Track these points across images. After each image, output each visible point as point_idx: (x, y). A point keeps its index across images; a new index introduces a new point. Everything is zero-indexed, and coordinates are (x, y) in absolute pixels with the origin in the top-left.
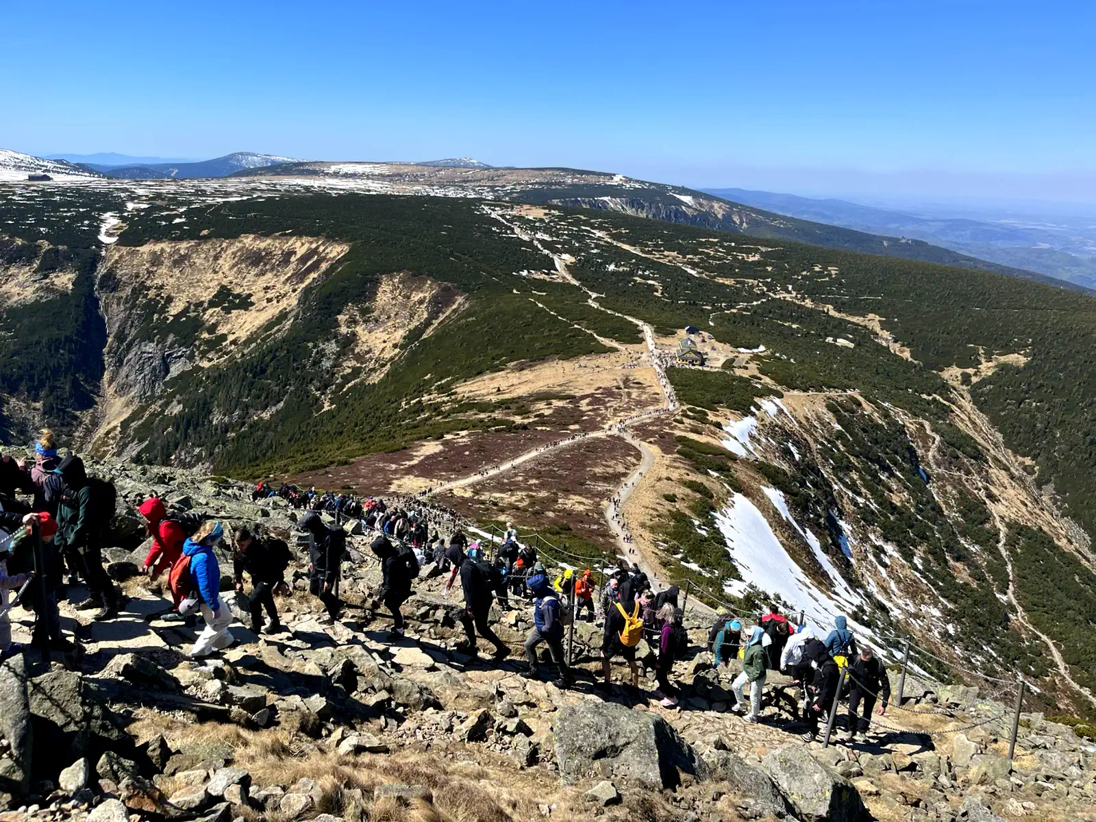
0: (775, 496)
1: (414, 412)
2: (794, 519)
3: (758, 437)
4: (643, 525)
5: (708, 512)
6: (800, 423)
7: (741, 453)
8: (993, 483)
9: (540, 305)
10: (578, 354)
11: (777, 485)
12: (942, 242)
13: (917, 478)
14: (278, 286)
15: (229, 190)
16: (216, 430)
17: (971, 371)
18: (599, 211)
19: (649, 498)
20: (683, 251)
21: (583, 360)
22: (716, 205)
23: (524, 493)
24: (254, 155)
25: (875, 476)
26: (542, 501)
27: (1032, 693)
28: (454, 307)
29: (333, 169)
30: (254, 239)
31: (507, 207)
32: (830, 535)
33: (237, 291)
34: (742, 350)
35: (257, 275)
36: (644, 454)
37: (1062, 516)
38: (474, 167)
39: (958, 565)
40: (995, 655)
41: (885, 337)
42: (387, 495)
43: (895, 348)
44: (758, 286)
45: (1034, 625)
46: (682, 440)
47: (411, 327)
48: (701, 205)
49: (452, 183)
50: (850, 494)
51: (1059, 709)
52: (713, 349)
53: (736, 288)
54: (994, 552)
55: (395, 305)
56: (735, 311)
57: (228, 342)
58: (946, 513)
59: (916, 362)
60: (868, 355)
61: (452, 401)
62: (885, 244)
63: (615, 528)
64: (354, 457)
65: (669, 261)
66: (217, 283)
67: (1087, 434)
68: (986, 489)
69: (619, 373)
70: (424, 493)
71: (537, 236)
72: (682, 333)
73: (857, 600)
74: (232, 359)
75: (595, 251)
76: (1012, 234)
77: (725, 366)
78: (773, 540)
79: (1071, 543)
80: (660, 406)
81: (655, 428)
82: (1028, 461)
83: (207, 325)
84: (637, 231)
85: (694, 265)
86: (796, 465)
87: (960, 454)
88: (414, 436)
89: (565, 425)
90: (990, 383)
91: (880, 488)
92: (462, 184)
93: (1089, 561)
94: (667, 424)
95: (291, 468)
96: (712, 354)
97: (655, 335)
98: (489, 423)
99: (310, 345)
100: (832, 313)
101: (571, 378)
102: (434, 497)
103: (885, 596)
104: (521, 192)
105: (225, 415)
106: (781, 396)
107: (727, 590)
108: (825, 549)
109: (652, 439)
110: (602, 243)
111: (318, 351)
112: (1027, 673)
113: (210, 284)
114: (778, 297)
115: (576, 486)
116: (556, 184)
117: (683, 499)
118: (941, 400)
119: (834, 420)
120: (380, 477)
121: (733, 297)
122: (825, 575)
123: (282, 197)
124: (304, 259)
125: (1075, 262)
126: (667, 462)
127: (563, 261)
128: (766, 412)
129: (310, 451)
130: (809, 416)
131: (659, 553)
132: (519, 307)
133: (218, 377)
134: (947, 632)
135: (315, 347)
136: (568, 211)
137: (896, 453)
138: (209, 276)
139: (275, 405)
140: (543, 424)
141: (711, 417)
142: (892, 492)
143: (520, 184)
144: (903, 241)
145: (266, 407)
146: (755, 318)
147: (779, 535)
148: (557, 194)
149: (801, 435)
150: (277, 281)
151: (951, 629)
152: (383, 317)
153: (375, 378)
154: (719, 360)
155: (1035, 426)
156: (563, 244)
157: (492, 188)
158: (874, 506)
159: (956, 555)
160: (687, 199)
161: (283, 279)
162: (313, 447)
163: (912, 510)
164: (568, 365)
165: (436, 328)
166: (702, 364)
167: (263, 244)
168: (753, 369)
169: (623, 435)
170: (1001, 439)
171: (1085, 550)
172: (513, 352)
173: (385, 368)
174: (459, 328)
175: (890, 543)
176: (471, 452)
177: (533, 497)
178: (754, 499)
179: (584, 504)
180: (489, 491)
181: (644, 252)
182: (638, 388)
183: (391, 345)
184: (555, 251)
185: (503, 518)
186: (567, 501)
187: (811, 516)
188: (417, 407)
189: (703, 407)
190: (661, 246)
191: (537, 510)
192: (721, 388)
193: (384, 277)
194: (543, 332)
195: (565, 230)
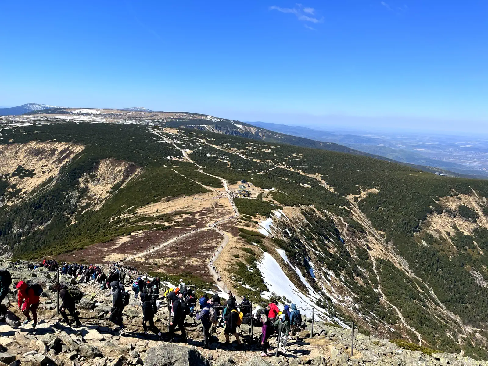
0: (282, 253)
1: (117, 223)
2: (290, 262)
3: (273, 227)
4: (225, 270)
5: (253, 262)
6: (290, 220)
7: (267, 234)
8: (369, 242)
9: (176, 172)
10: (194, 193)
11: (282, 247)
12: (343, 144)
13: (339, 242)
14: (49, 165)
15: (24, 120)
16: (15, 236)
17: (357, 196)
18: (202, 131)
19: (227, 257)
20: (239, 148)
21: (197, 196)
22: (252, 129)
23: (170, 258)
24: (37, 105)
25: (322, 242)
26: (179, 261)
27: (391, 332)
28: (136, 173)
29: (77, 111)
30: (36, 144)
31: (160, 129)
32: (305, 269)
33: (27, 168)
34: (265, 190)
35: (37, 160)
36: (225, 237)
37: (397, 255)
38: (144, 111)
39: (358, 278)
40: (375, 316)
41: (323, 183)
42: (103, 263)
43: (327, 187)
44: (271, 162)
45: (390, 301)
46: (241, 230)
47: (115, 183)
48: (246, 129)
49: (134, 118)
50: (313, 250)
51: (403, 337)
52: (253, 189)
53: (262, 163)
54: (372, 271)
55: (107, 173)
56: (261, 173)
57: (22, 193)
58: (352, 256)
59: (336, 193)
60: (317, 191)
61: (135, 217)
62: (321, 145)
63: (212, 271)
64: (86, 246)
65: (233, 152)
66: (16, 164)
67: (403, 220)
68: (367, 245)
69: (213, 201)
70: (121, 261)
72: (240, 183)
73: (318, 297)
74: (24, 201)
75: (200, 148)
76: (369, 140)
77: (258, 197)
78: (281, 273)
79: (401, 266)
80: (231, 215)
81: (229, 225)
82: (382, 232)
83: (11, 185)
84: (219, 140)
85: (243, 154)
86: (290, 238)
87: (355, 230)
88: (117, 234)
89: (188, 226)
90: (365, 201)
91: (325, 247)
92: (139, 118)
93: (409, 273)
94: (234, 223)
95: (54, 253)
96: (253, 192)
97: (228, 184)
98: (153, 227)
99: (65, 193)
100: (301, 173)
101: (191, 204)
102: (126, 262)
103: (330, 294)
104: (167, 122)
105: (20, 228)
106: (282, 209)
107: (263, 297)
108: (304, 275)
109: (228, 230)
110: (203, 144)
111: (69, 196)
112: (389, 323)
113: (13, 165)
114: (279, 167)
115: (194, 254)
116: (182, 119)
117: (242, 256)
118: (347, 208)
119: (305, 218)
120: (99, 255)
121: (260, 167)
122: (304, 286)
123: (51, 124)
124: (62, 153)
125: (394, 151)
126: (235, 240)
127: (186, 152)
128: (276, 216)
129: (64, 244)
130: (294, 217)
131: (232, 282)
132: (166, 173)
133: (17, 210)
134: (355, 307)
135: (67, 194)
136: (188, 131)
137: (330, 231)
138: (13, 161)
139: (46, 222)
140: (178, 226)
141: (253, 219)
142: (330, 248)
143: (166, 119)
144: (328, 143)
145: (42, 223)
146: (270, 176)
147: (283, 269)
148: (183, 123)
149: (291, 225)
150: (49, 163)
151: (357, 306)
152: (102, 179)
153: (98, 208)
154: (255, 194)
155: (383, 218)
156: (186, 145)
157: (153, 121)
158: (323, 255)
159: (357, 274)
160: (240, 126)
161: (51, 162)
162: (66, 242)
163: (339, 256)
164: (189, 198)
165: (127, 183)
166: (249, 196)
167: (41, 146)
168: (270, 198)
169: (216, 229)
170: (371, 224)
171: (407, 268)
172: (164, 193)
173: (102, 203)
174: (138, 183)
175: (330, 270)
176: (144, 240)
177: (174, 260)
178: (273, 255)
179: (198, 261)
180: (153, 258)
181: (222, 148)
182: (221, 208)
183: (106, 192)
184: (183, 148)
185: (159, 271)
186: (190, 261)
187: (297, 260)
188: (118, 221)
189: (249, 215)
190: (229, 146)
191: (176, 266)
192: (257, 206)
193: (102, 161)
194: (178, 184)
195: (187, 139)
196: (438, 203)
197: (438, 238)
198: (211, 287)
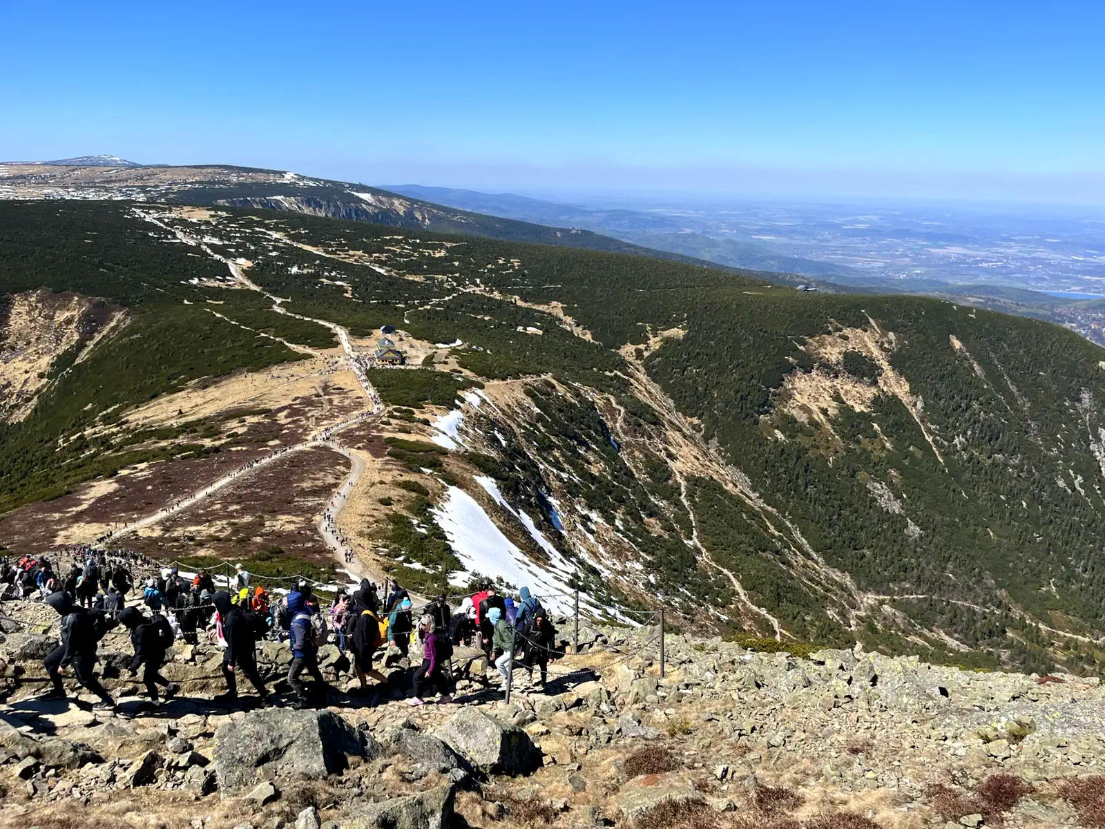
0: (488, 484)
1: (76, 450)
2: (508, 502)
3: (465, 428)
4: (361, 534)
5: (425, 510)
6: (502, 411)
7: (451, 446)
8: (671, 444)
9: (218, 315)
10: (269, 363)
11: (488, 472)
12: (607, 231)
13: (610, 448)
17: (642, 346)
18: (272, 211)
19: (363, 506)
20: (368, 250)
21: (276, 370)
22: (396, 202)
23: (225, 522)
25: (574, 451)
26: (248, 526)
27: (722, 621)
28: (113, 324)
31: (164, 210)
32: (542, 512)
34: (440, 345)
36: (353, 460)
37: (727, 465)
38: (117, 166)
39: (652, 521)
40: (689, 594)
41: (568, 322)
42: (52, 550)
43: (578, 331)
44: (447, 281)
45: (717, 562)
46: (391, 441)
47: (60, 351)
48: (381, 202)
49: (91, 184)
50: (555, 471)
51: (744, 630)
52: (412, 346)
53: (427, 285)
54: (678, 504)
55: (35, 328)
58: (637, 476)
59: (597, 343)
61: (124, 431)
62: (559, 235)
63: (331, 541)
64: (4, 512)
65: (356, 261)
67: (737, 392)
68: (666, 449)
69: (316, 381)
70: (101, 540)
71: (205, 240)
72: (378, 333)
73: (571, 569)
75: (274, 254)
76: (661, 221)
77: (425, 362)
78: (490, 526)
79: (736, 486)
80: (365, 410)
81: (362, 433)
82: (695, 421)
84: (318, 231)
85: (382, 264)
86: (503, 451)
87: (641, 421)
89: (263, 442)
90: (658, 356)
91: (580, 461)
92: (105, 184)
93: (751, 500)
94: (373, 428)
96: (411, 352)
97: (350, 337)
98: (174, 451)
100: (519, 303)
101: (263, 390)
102: (114, 543)
103: (595, 560)
104: (179, 192)
106: (482, 387)
107: (452, 583)
108: (539, 526)
109: (360, 445)
110: (281, 245)
112: (716, 605)
114: (468, 291)
115: (284, 505)
116: (219, 183)
117: (399, 501)
118: (622, 375)
119: (533, 404)
120: (41, 531)
121: (425, 293)
122: (541, 550)
125: (714, 244)
126: (379, 466)
127: (238, 266)
128: (470, 404)
130: (510, 403)
131: (380, 559)
132: (193, 319)
134: (649, 582)
136: (236, 213)
137: (590, 427)
140: (238, 444)
141: (418, 415)
142: (590, 464)
143: (176, 184)
144: (574, 232)
146: (449, 312)
147: (495, 520)
148: (222, 194)
149: (505, 422)
151: (652, 578)
152: (21, 344)
153: (20, 416)
154: (417, 357)
155: (697, 389)
156: (237, 246)
157: (143, 189)
158: (576, 479)
159: (648, 512)
160: (366, 196)
163: (609, 478)
164: (259, 378)
165: (91, 350)
166: (403, 363)
168: (453, 363)
169: (330, 444)
170: (672, 405)
171: (747, 490)
172: (192, 369)
173: (30, 403)
174: (122, 347)
175: (594, 511)
176: (155, 485)
177: (235, 524)
178: (468, 489)
179: (293, 522)
180: (181, 526)
181: (327, 252)
182: (339, 394)
183: (36, 375)
184: (228, 255)
185: (202, 553)
186: (275, 523)
187: (523, 497)
188: (78, 444)
189: (409, 406)
190: (345, 245)
191: (241, 535)
192: (424, 385)
193: (17, 297)
194: (225, 344)
195: (236, 232)
196: (804, 349)
197: (806, 421)
198: (333, 577)
